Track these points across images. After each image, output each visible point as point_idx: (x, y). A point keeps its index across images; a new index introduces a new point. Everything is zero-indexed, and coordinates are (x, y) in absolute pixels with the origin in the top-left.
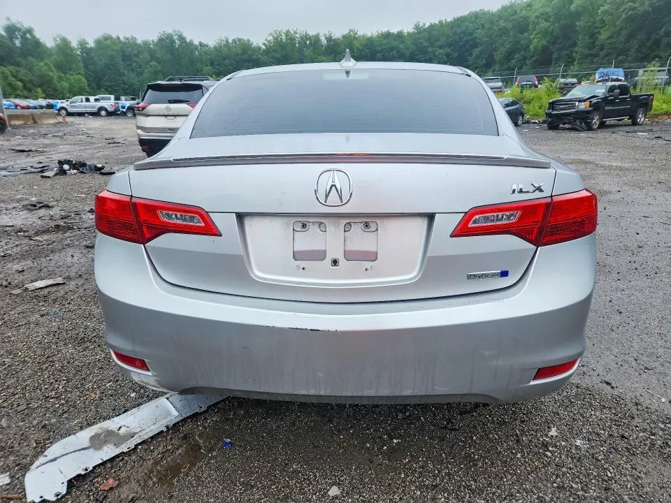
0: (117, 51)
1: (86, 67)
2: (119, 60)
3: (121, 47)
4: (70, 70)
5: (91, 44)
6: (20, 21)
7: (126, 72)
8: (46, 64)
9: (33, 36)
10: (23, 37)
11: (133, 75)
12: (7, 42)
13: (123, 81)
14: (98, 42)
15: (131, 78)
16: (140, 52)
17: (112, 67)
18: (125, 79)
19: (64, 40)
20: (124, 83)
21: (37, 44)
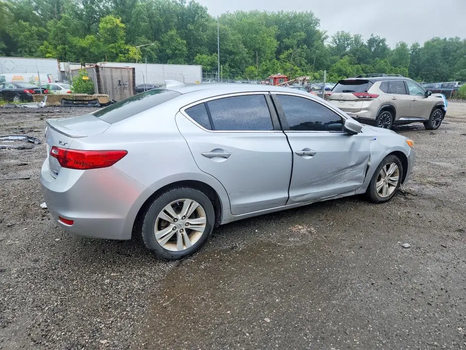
0: (439, 49)
1: (412, 62)
2: (439, 56)
3: (445, 46)
4: (400, 65)
5: (422, 45)
6: (378, 36)
7: (441, 64)
8: (385, 62)
9: (384, 44)
10: (378, 45)
11: (446, 66)
12: (367, 49)
13: (436, 70)
14: (427, 44)
15: (445, 68)
16: (458, 48)
17: (431, 61)
18: (439, 69)
19: (403, 45)
20: (437, 72)
21: (385, 48)
